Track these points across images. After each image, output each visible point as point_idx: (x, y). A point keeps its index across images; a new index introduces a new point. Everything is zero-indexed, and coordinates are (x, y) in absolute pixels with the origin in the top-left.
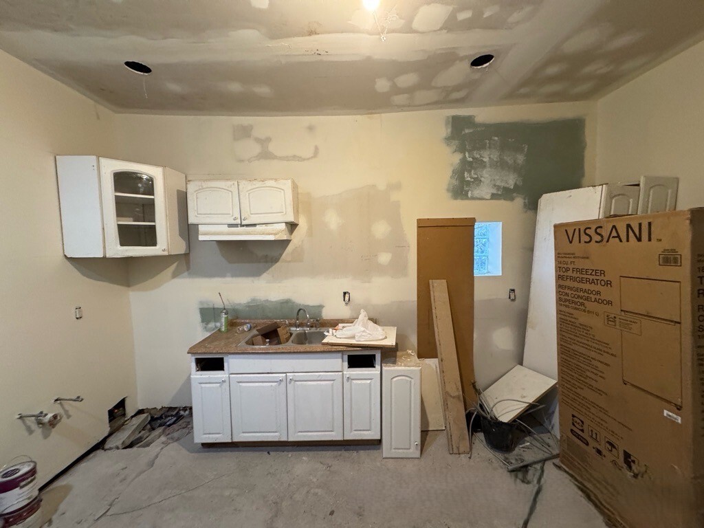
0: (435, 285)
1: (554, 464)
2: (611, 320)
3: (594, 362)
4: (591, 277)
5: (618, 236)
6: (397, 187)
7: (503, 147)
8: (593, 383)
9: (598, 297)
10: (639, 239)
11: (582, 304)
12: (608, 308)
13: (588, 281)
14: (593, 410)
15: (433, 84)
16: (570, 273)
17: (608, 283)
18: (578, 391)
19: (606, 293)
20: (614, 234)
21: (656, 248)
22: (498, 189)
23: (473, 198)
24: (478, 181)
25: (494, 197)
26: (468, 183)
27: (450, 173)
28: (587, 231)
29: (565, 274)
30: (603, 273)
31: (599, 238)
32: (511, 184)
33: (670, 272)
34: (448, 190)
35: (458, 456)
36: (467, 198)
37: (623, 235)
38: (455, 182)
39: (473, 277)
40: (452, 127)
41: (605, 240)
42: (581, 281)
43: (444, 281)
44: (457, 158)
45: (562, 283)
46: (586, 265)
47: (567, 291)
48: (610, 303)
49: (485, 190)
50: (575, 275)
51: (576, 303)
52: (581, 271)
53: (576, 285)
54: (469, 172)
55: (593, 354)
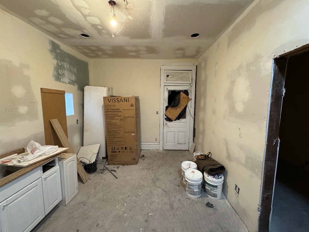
0: (53, 122)
1: (107, 165)
2: (121, 120)
3: (117, 131)
4: (116, 111)
5: (122, 101)
6: (27, 67)
7: (70, 64)
8: (118, 136)
9: (118, 115)
10: (127, 102)
11: (113, 118)
12: (120, 117)
13: (115, 112)
14: (117, 143)
15: (61, 28)
16: (110, 110)
17: (120, 112)
18: (113, 140)
19: (120, 114)
20: (121, 100)
21: (130, 103)
22: (70, 80)
23: (63, 82)
24: (63, 75)
25: (69, 83)
26: (60, 75)
27: (53, 68)
28: (115, 99)
29: (108, 111)
30: (119, 109)
31: (118, 101)
32: (74, 79)
33: (132, 108)
34: (53, 76)
35: (87, 182)
36: (60, 81)
37: (123, 101)
38: (56, 73)
39: (66, 116)
40: (52, 46)
41: (119, 101)
42: (113, 112)
43: (56, 119)
44: (55, 62)
45: (107, 113)
46: (115, 108)
47: (109, 115)
48: (121, 116)
49: (66, 80)
50: (111, 110)
51: (112, 118)
52: (113, 109)
53: (112, 113)
54: (60, 70)
55: (117, 129)
